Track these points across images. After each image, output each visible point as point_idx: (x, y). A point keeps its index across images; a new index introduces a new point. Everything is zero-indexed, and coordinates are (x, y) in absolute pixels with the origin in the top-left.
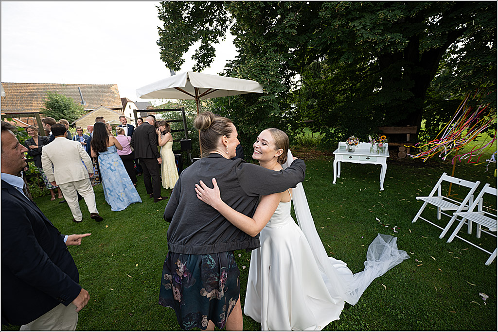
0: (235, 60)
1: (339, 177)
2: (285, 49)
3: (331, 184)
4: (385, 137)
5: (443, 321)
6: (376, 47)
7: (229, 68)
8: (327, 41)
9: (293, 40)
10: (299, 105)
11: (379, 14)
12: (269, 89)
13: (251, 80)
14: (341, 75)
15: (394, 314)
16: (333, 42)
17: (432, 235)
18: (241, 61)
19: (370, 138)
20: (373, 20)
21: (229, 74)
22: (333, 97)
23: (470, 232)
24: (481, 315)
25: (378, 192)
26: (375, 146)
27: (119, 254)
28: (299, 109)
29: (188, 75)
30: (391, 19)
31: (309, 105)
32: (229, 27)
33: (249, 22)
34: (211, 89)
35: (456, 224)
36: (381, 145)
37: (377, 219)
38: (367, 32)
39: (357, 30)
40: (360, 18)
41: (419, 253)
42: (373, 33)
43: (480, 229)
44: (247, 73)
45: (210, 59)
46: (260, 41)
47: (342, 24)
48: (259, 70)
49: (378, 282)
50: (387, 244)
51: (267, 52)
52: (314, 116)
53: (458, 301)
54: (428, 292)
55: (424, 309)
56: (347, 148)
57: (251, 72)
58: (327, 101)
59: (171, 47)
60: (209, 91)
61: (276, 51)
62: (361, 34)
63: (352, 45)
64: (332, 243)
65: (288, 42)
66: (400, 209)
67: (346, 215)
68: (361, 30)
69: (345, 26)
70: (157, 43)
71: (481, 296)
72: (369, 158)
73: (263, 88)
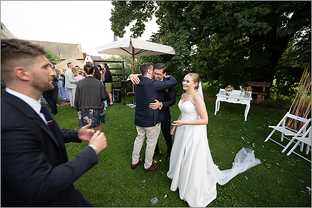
0: (157, 33)
1: (218, 111)
3: (213, 115)
4: (251, 87)
5: (283, 201)
6: (250, 30)
7: (154, 38)
8: (219, 24)
9: (196, 23)
11: (255, 9)
12: (179, 52)
13: (169, 46)
14: (223, 47)
15: (252, 194)
16: (223, 25)
17: (277, 150)
18: (162, 33)
19: (241, 87)
20: (250, 12)
21: (153, 41)
22: (217, 61)
23: (302, 150)
24: (307, 200)
25: (243, 122)
26: (244, 93)
29: (131, 40)
30: (262, 13)
32: (155, 12)
33: (170, 9)
34: (143, 49)
35: (293, 144)
36: (248, 92)
37: (242, 138)
38: (245, 20)
39: (239, 18)
40: (241, 11)
41: (269, 160)
42: (249, 21)
43: (309, 148)
44: (166, 41)
46: (176, 22)
47: (229, 14)
48: (174, 40)
49: (242, 175)
50: (248, 154)
51: (179, 29)
52: (204, 72)
53: (293, 190)
54: (273, 183)
55: (271, 193)
56: (225, 93)
57: (169, 41)
58: (213, 63)
59: (118, 22)
60: (142, 51)
61: (185, 29)
62: (241, 21)
63: (234, 28)
64: (214, 150)
65: (194, 23)
66: (257, 133)
67: (223, 134)
68: (242, 18)
69: (232, 15)
70: (110, 19)
71: (307, 188)
72: (239, 100)
73: (176, 52)
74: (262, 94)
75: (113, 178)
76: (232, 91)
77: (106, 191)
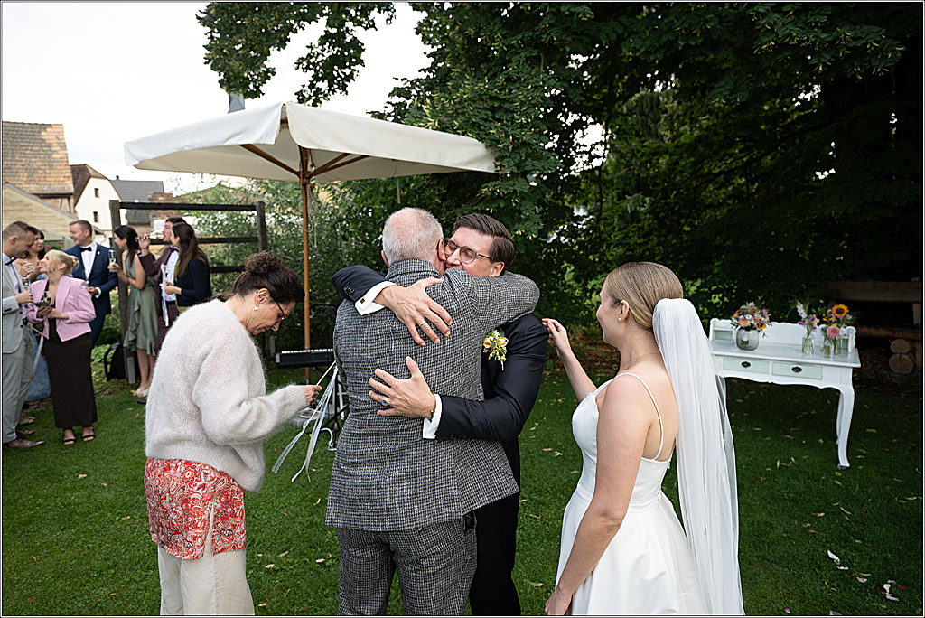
0: (418, 80)
2: (558, 57)
4: (846, 309)
6: (812, 62)
7: (402, 99)
8: (677, 39)
9: (582, 34)
10: (598, 212)
12: (512, 163)
13: (463, 134)
14: (716, 134)
16: (693, 43)
18: (437, 81)
19: (801, 310)
21: (400, 114)
22: (695, 193)
25: (830, 474)
26: (817, 333)
28: (598, 221)
29: (283, 113)
31: (625, 211)
34: (346, 154)
36: (835, 331)
37: (832, 555)
38: (785, 21)
39: (758, 13)
42: (805, 23)
44: (451, 116)
45: (347, 71)
46: (491, 32)
48: (485, 109)
51: (510, 61)
52: (640, 245)
56: (734, 337)
57: (463, 113)
58: (676, 203)
59: (238, 31)
60: (340, 160)
61: (533, 61)
62: (769, 24)
65: (569, 39)
68: (770, 14)
70: (198, 18)
72: (800, 370)
73: (497, 160)
74: (909, 335)
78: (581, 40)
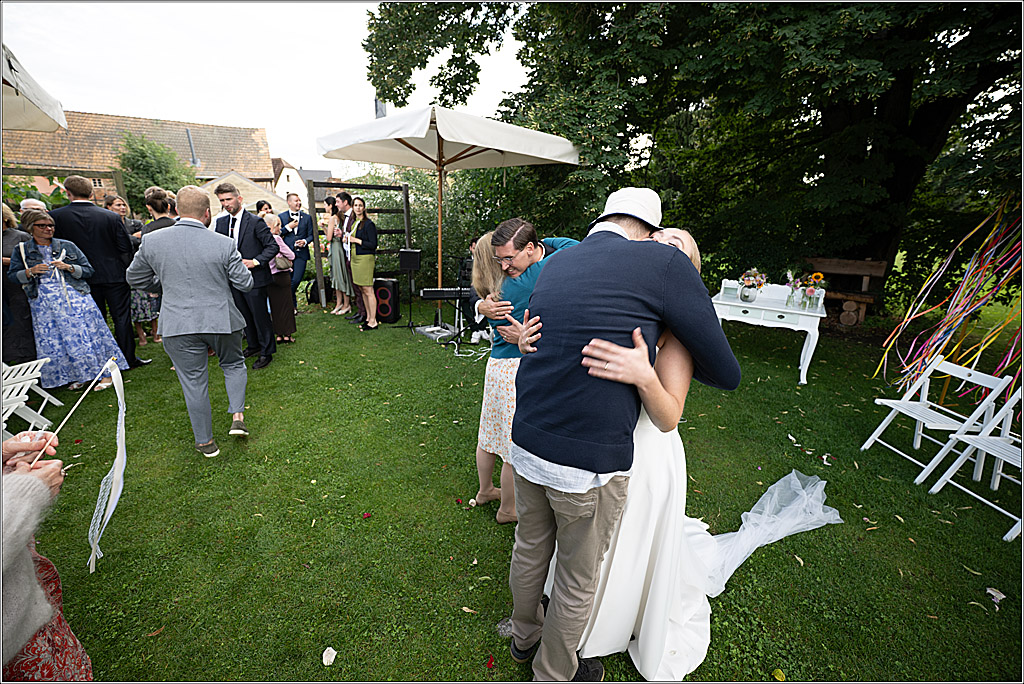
0: (520, 94)
4: (822, 276)
5: (910, 632)
6: (824, 86)
7: (508, 109)
8: (723, 65)
9: (649, 59)
11: (841, 14)
12: (592, 157)
13: (557, 134)
14: (737, 144)
15: (815, 610)
16: (735, 68)
17: (900, 476)
18: (536, 94)
19: (790, 275)
20: (824, 26)
21: (507, 118)
22: (715, 189)
23: (978, 476)
24: (987, 628)
25: (794, 387)
26: (799, 292)
27: (278, 458)
29: (433, 114)
30: (865, 28)
32: (512, 23)
33: (562, 12)
34: (474, 146)
35: (950, 458)
36: (812, 291)
37: (791, 437)
38: (808, 52)
39: (788, 45)
40: (795, 21)
41: (872, 507)
42: (823, 55)
43: (1000, 471)
44: (548, 120)
46: (581, 55)
47: (759, 31)
48: (574, 115)
49: (787, 552)
50: (803, 493)
51: (594, 79)
53: (944, 599)
54: (884, 578)
55: (875, 607)
56: (739, 293)
57: (558, 119)
58: (701, 196)
59: (392, 55)
60: (470, 151)
61: (611, 79)
62: (796, 55)
63: (773, 77)
64: (699, 474)
65: (640, 61)
66: (838, 423)
67: (728, 425)
68: (798, 46)
69: (766, 36)
70: (363, 45)
71: (990, 594)
72: (783, 317)
73: (580, 155)
74: (858, 298)
75: (376, 559)
76: (762, 288)
77: (355, 597)
78: (647, 64)
